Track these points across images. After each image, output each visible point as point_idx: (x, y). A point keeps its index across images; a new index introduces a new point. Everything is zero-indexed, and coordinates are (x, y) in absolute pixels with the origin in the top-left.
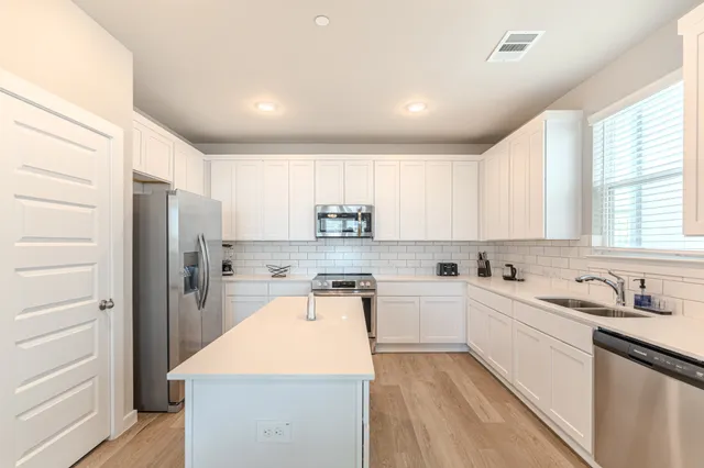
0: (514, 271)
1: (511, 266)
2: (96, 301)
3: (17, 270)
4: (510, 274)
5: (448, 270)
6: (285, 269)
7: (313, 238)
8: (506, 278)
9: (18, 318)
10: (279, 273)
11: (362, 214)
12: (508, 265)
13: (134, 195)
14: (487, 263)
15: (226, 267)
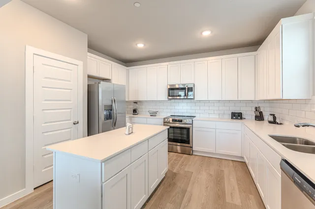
0: (275, 118)
1: (274, 115)
2: (72, 121)
3: (43, 110)
4: (272, 120)
5: (237, 116)
6: (156, 113)
7: (167, 99)
8: (270, 122)
9: (43, 125)
10: (153, 114)
11: (188, 88)
12: (271, 115)
13: (88, 85)
14: (261, 113)
15: (135, 111)
